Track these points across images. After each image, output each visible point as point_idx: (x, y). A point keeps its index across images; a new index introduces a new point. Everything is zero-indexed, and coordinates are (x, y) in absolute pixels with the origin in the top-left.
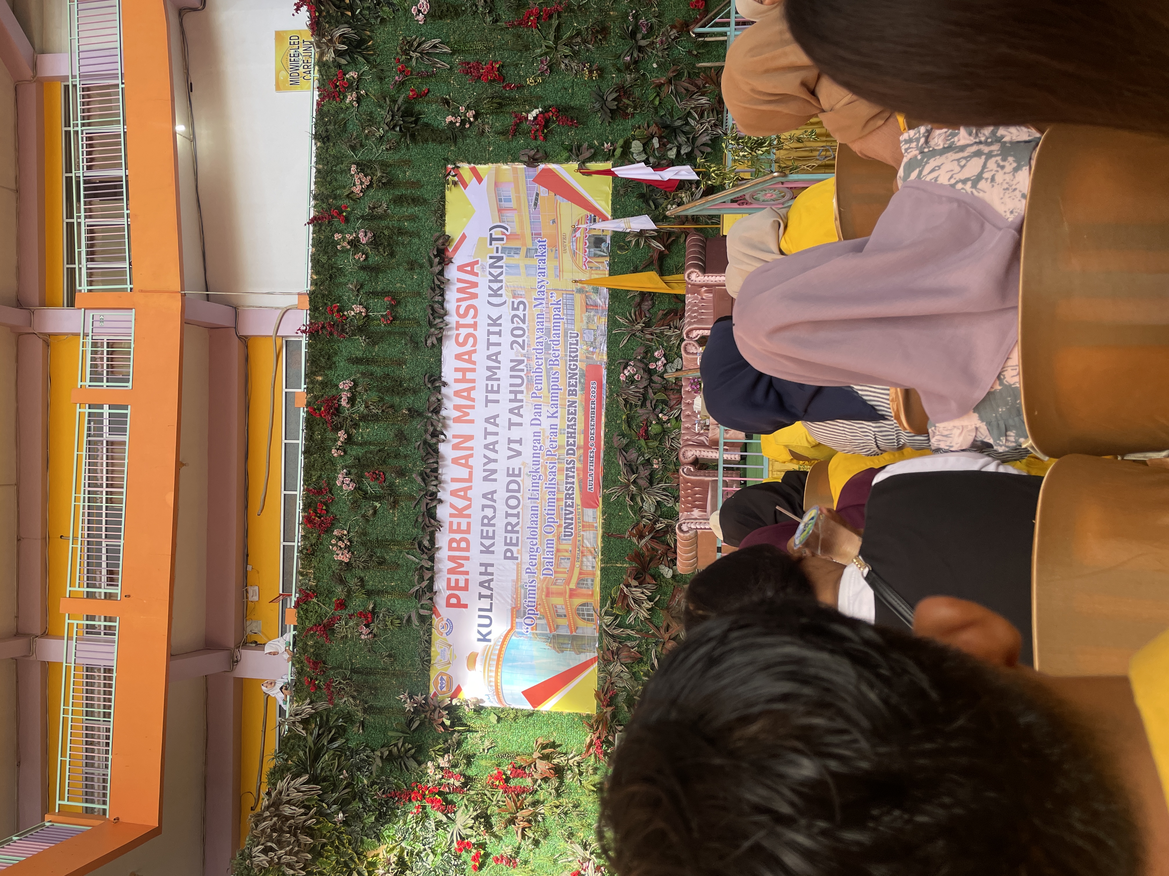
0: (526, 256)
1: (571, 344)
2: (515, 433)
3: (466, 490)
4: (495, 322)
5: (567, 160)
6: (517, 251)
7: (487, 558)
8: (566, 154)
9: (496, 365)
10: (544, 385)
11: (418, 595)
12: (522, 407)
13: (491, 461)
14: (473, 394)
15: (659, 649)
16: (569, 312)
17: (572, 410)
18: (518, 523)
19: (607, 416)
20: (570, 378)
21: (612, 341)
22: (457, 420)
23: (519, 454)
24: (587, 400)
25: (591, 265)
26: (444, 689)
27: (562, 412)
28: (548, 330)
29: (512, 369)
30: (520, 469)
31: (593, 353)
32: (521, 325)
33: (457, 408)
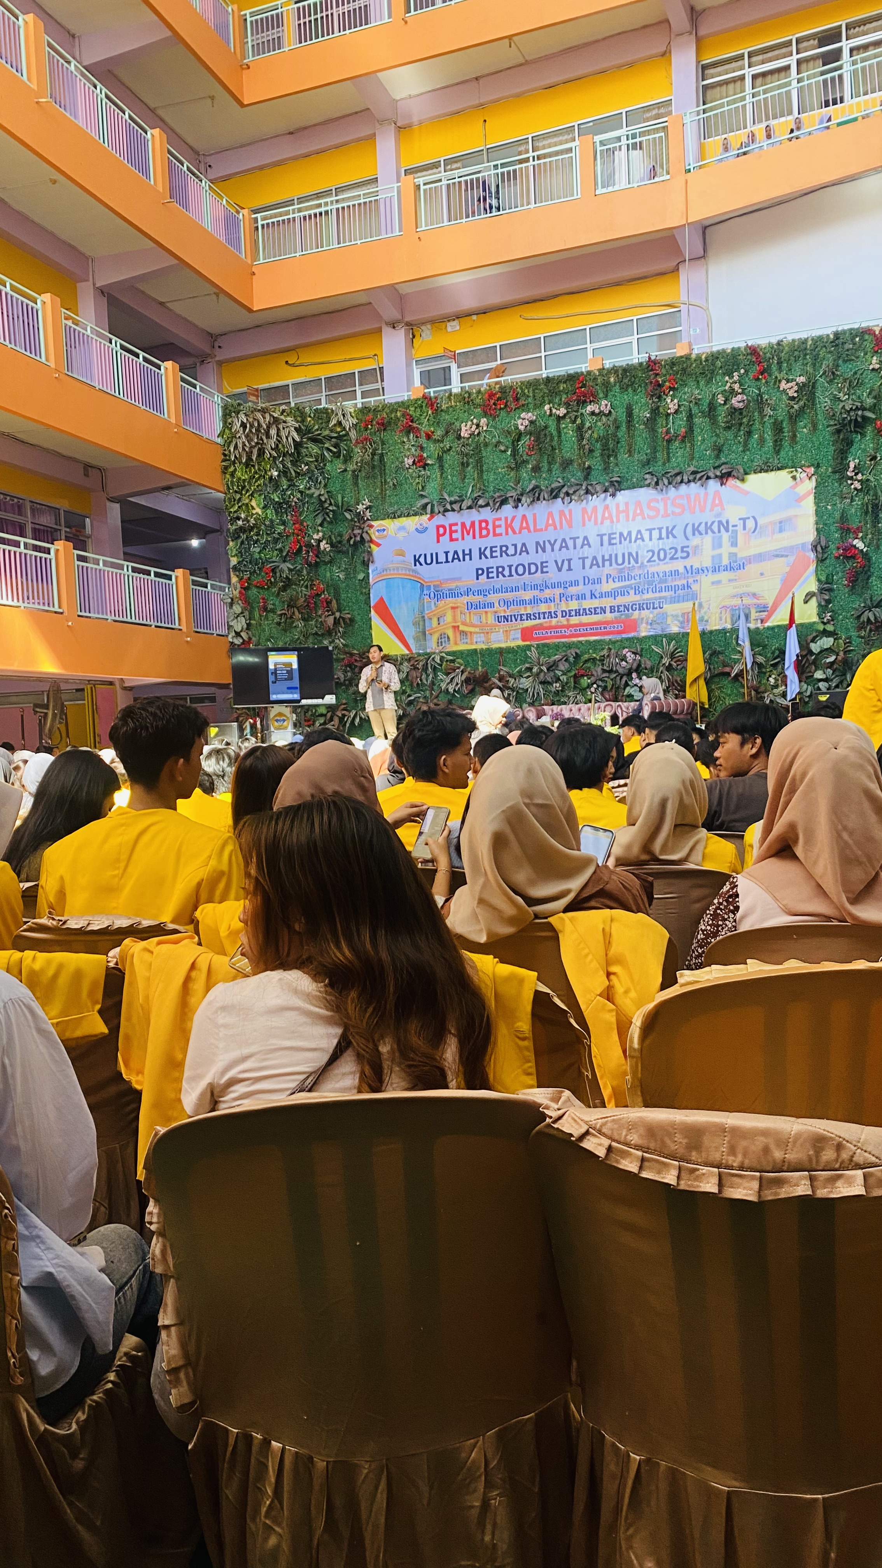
0: (730, 553)
1: (653, 603)
2: (576, 564)
3: (528, 528)
4: (670, 532)
5: (819, 580)
6: (734, 544)
7: (475, 554)
8: (823, 579)
9: (633, 540)
10: (618, 584)
11: (442, 501)
12: (599, 567)
13: (552, 546)
14: (607, 523)
15: (421, 700)
16: (681, 599)
17: (598, 611)
18: (504, 576)
19: (594, 641)
20: (625, 606)
21: (656, 639)
22: (584, 511)
23: (560, 570)
24: (607, 623)
25: (723, 613)
26: (377, 533)
27: (596, 603)
28: (665, 581)
29: (630, 554)
30: (547, 572)
31: (647, 623)
32: (669, 556)
33: (595, 509)
